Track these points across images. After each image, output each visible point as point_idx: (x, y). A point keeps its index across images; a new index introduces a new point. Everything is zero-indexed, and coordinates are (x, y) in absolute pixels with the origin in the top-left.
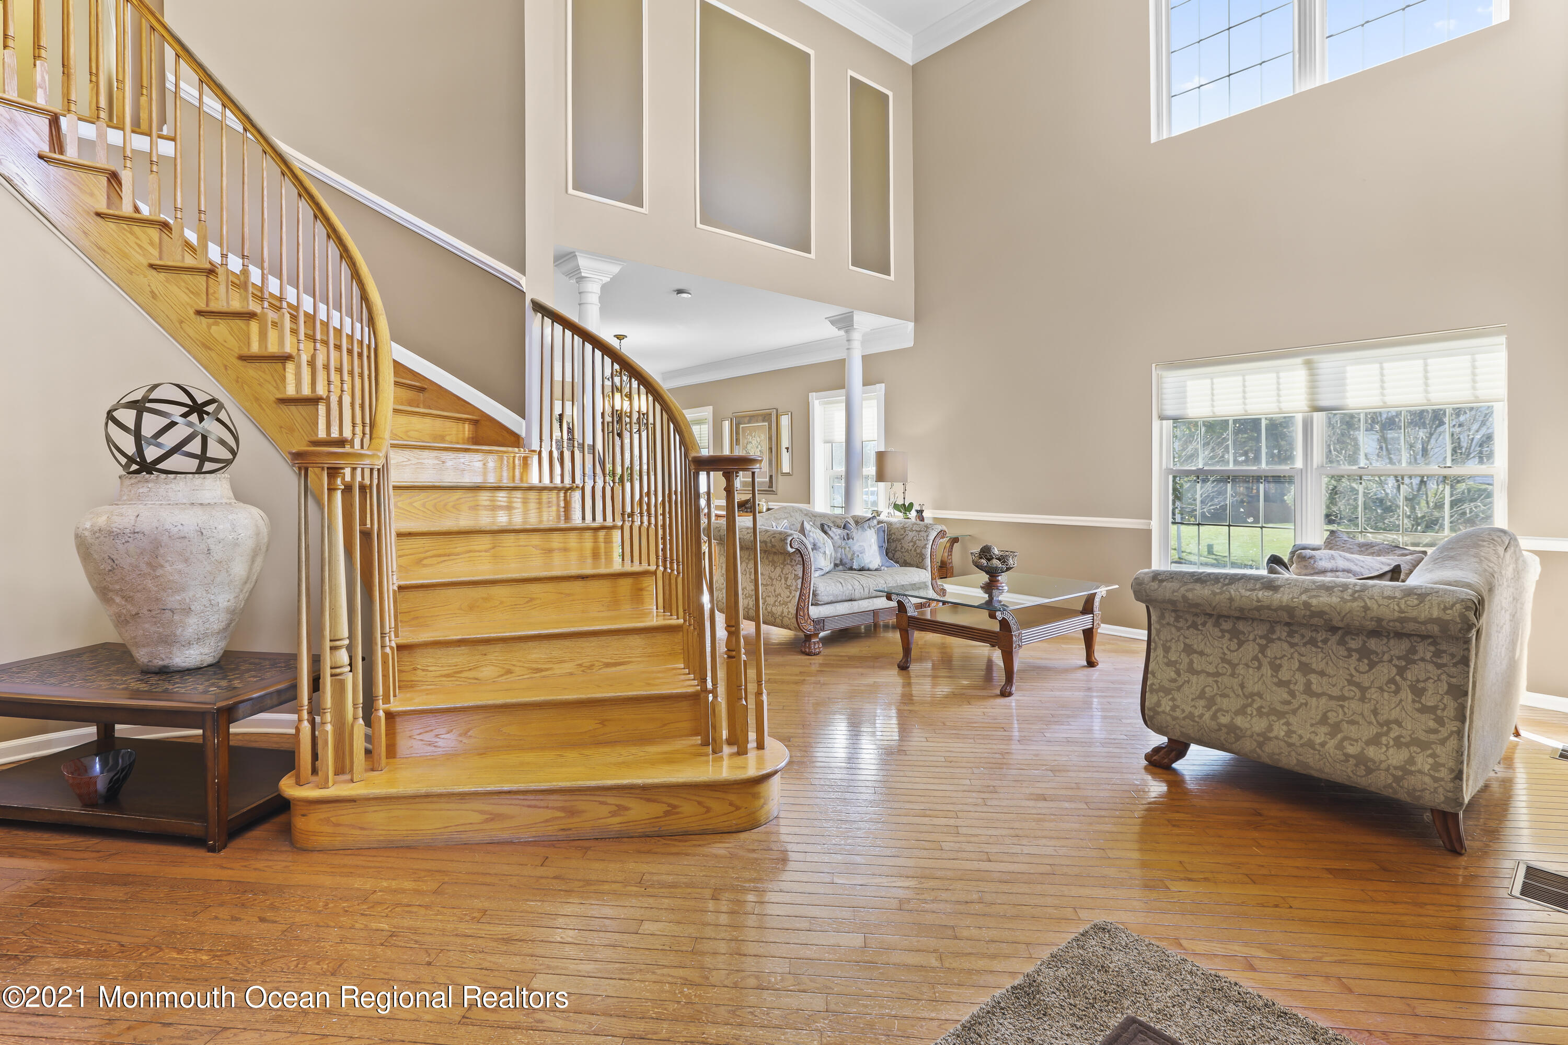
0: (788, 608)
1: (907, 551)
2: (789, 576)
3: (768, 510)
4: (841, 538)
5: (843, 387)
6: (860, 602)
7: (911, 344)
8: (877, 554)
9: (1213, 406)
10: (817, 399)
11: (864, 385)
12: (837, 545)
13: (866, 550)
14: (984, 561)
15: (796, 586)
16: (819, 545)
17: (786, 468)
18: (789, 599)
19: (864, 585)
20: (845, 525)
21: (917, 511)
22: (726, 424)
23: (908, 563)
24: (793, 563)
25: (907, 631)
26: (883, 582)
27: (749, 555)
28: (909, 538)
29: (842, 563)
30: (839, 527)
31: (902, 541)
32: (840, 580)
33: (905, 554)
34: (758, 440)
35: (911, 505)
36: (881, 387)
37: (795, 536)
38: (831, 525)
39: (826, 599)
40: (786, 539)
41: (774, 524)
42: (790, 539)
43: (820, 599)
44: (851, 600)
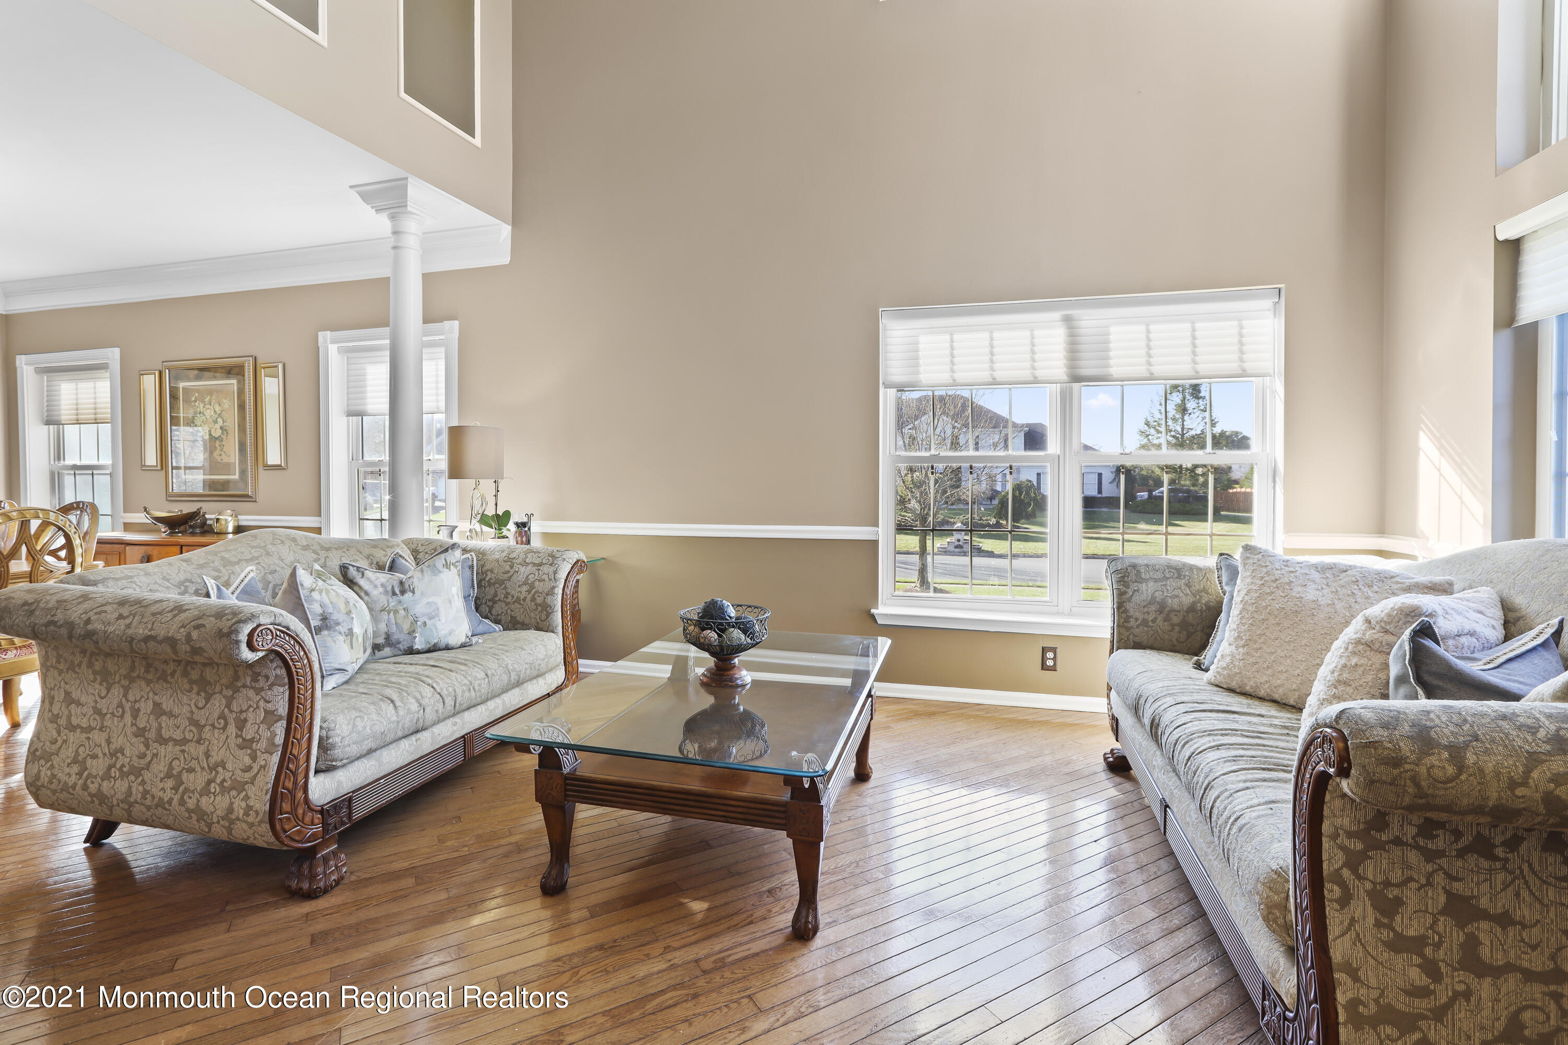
0: (247, 798)
1: (518, 601)
2: (250, 715)
3: (239, 530)
4: (386, 592)
5: (383, 322)
6: (436, 730)
7: (506, 260)
8: (463, 615)
9: (952, 371)
10: (333, 342)
11: (424, 323)
12: (378, 607)
13: (442, 610)
14: (712, 635)
15: (271, 741)
16: (335, 616)
17: (273, 456)
18: (248, 776)
19: (444, 693)
20: (393, 561)
21: (518, 525)
22: (149, 383)
23: (519, 623)
24: (262, 683)
25: (562, 808)
26: (483, 675)
27: (133, 668)
28: (521, 578)
29: (389, 641)
30: (380, 567)
31: (508, 584)
32: (389, 692)
33: (513, 607)
34: (218, 408)
35: (507, 514)
36: (453, 327)
37: (264, 620)
38: (363, 564)
39: (354, 750)
40: (237, 632)
41: (211, 584)
42: (247, 629)
43: (341, 756)
44: (417, 732)
